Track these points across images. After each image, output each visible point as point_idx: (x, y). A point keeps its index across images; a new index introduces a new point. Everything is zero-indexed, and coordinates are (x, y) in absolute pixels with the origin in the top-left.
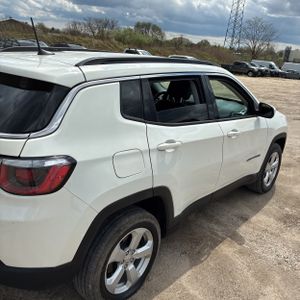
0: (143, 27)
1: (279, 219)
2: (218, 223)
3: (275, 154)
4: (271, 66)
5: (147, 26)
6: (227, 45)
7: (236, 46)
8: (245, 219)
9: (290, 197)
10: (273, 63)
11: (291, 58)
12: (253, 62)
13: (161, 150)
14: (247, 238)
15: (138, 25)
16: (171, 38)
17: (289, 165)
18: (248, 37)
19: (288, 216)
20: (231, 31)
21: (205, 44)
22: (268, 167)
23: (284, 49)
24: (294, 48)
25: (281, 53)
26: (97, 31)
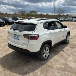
0: (32, 12)
1: (70, 48)
2: (59, 49)
3: (68, 36)
4: (64, 19)
5: (33, 11)
6: (53, 15)
7: (55, 15)
8: (64, 48)
9: (72, 44)
10: (65, 18)
11: (69, 16)
12: (60, 18)
13: (50, 34)
14: (65, 51)
15: (31, 11)
16: (39, 14)
17: (71, 39)
18: (58, 12)
19: (72, 47)
20: (54, 11)
21: (47, 15)
22: (67, 38)
23: (67, 14)
24: (69, 14)
25: (66, 15)
26: (21, 14)
